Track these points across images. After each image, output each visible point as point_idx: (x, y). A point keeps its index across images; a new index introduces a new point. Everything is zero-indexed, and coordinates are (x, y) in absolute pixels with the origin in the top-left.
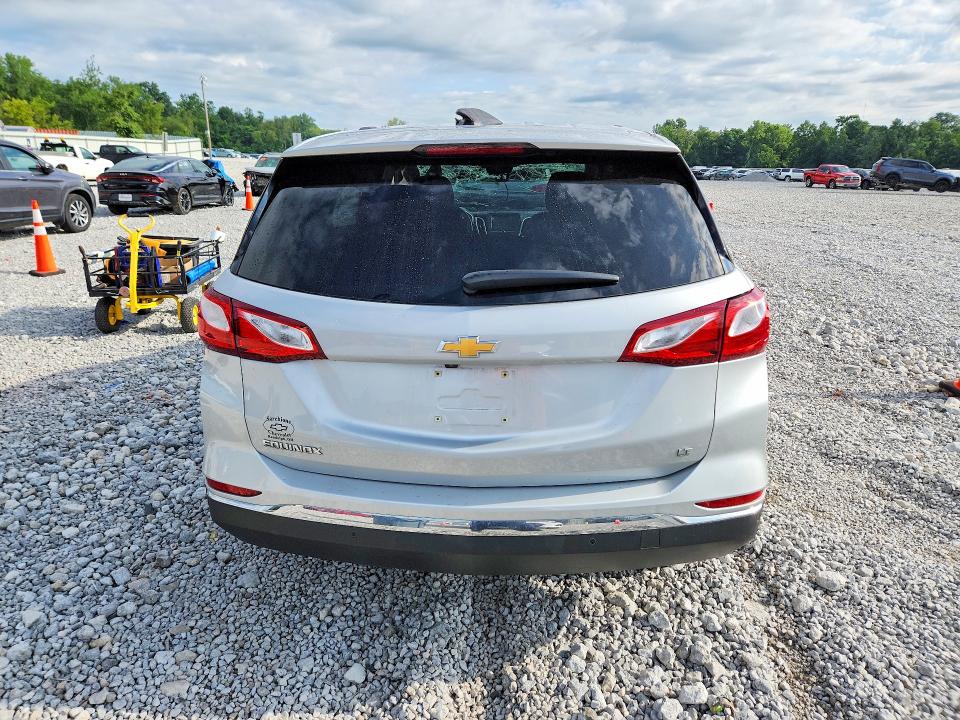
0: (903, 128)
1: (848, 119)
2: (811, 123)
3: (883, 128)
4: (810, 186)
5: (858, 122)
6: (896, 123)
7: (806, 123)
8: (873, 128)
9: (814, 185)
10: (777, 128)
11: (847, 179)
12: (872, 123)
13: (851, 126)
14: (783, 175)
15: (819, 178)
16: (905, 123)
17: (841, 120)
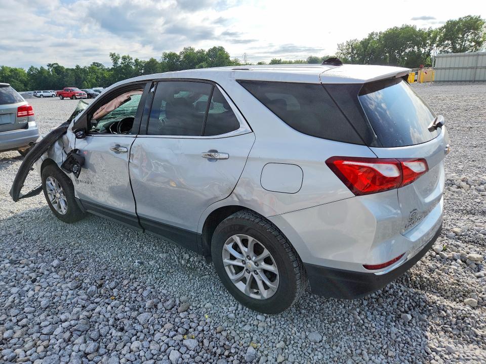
0: (81, 69)
1: (53, 65)
2: (35, 67)
3: (72, 70)
4: (63, 99)
5: (59, 67)
6: (78, 67)
7: (32, 67)
8: (67, 69)
9: (65, 98)
10: (16, 69)
11: (80, 95)
12: (66, 67)
13: (55, 68)
14: (39, 94)
15: (67, 95)
16: (82, 67)
17: (49, 65)
